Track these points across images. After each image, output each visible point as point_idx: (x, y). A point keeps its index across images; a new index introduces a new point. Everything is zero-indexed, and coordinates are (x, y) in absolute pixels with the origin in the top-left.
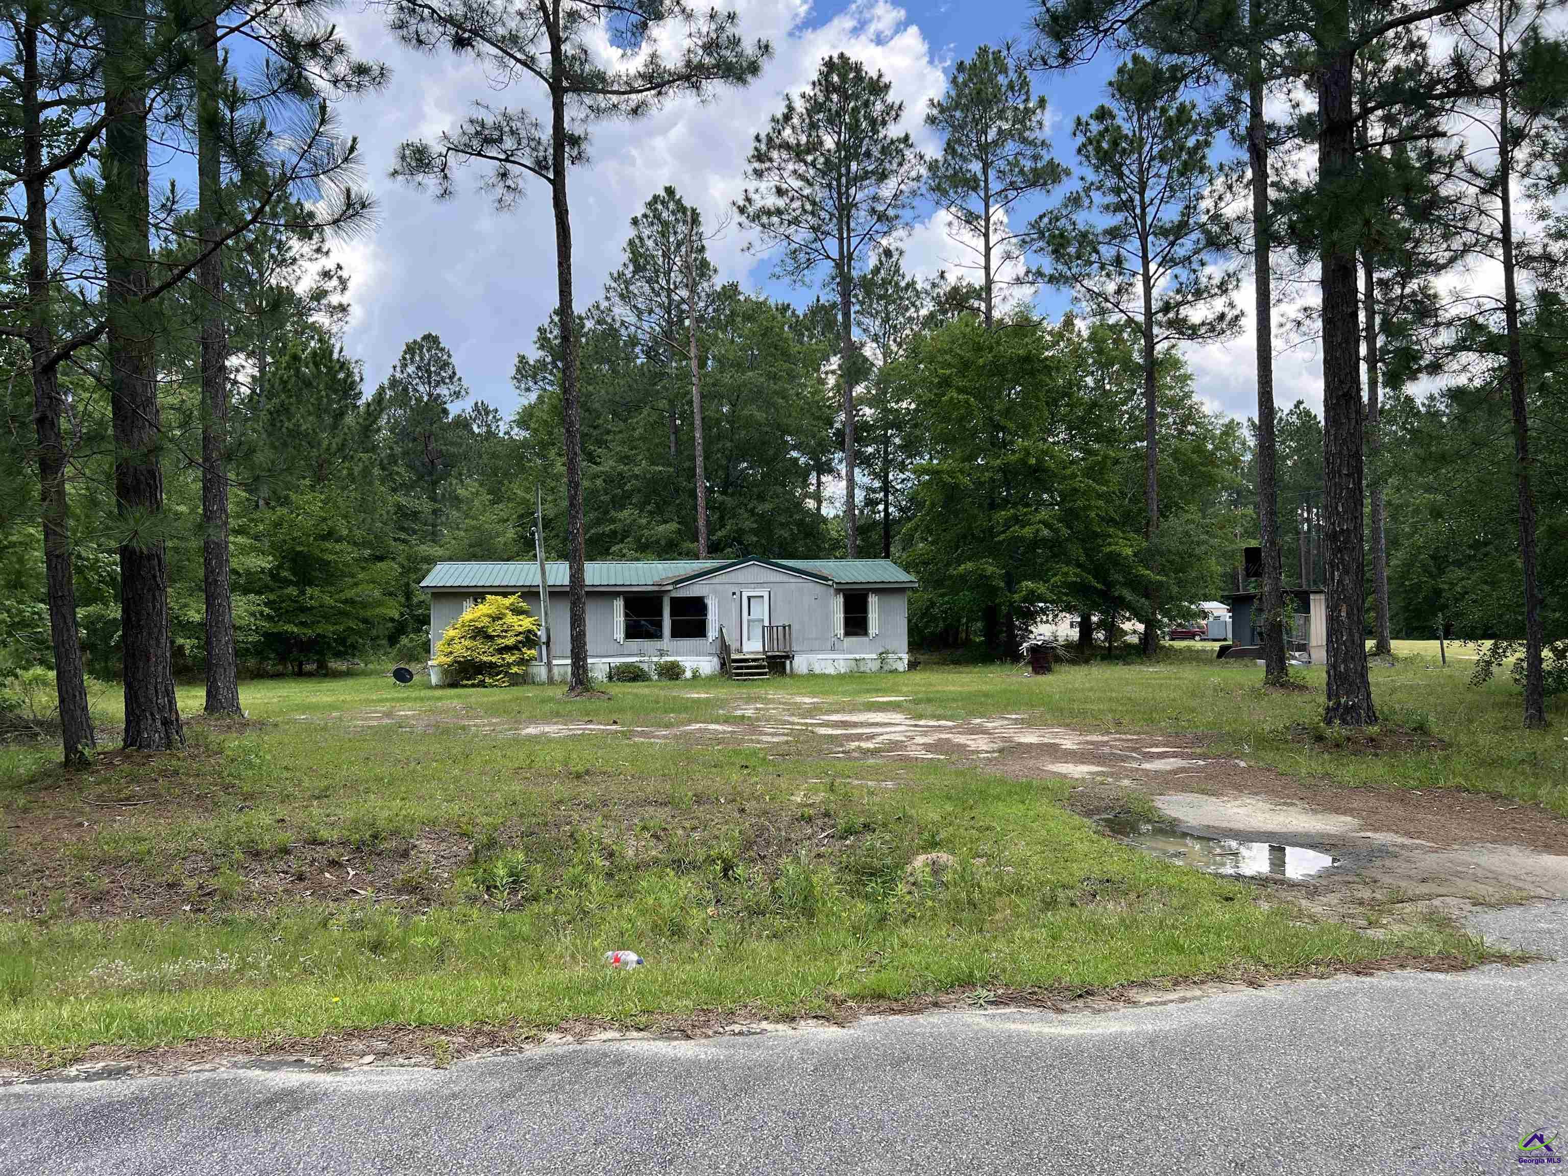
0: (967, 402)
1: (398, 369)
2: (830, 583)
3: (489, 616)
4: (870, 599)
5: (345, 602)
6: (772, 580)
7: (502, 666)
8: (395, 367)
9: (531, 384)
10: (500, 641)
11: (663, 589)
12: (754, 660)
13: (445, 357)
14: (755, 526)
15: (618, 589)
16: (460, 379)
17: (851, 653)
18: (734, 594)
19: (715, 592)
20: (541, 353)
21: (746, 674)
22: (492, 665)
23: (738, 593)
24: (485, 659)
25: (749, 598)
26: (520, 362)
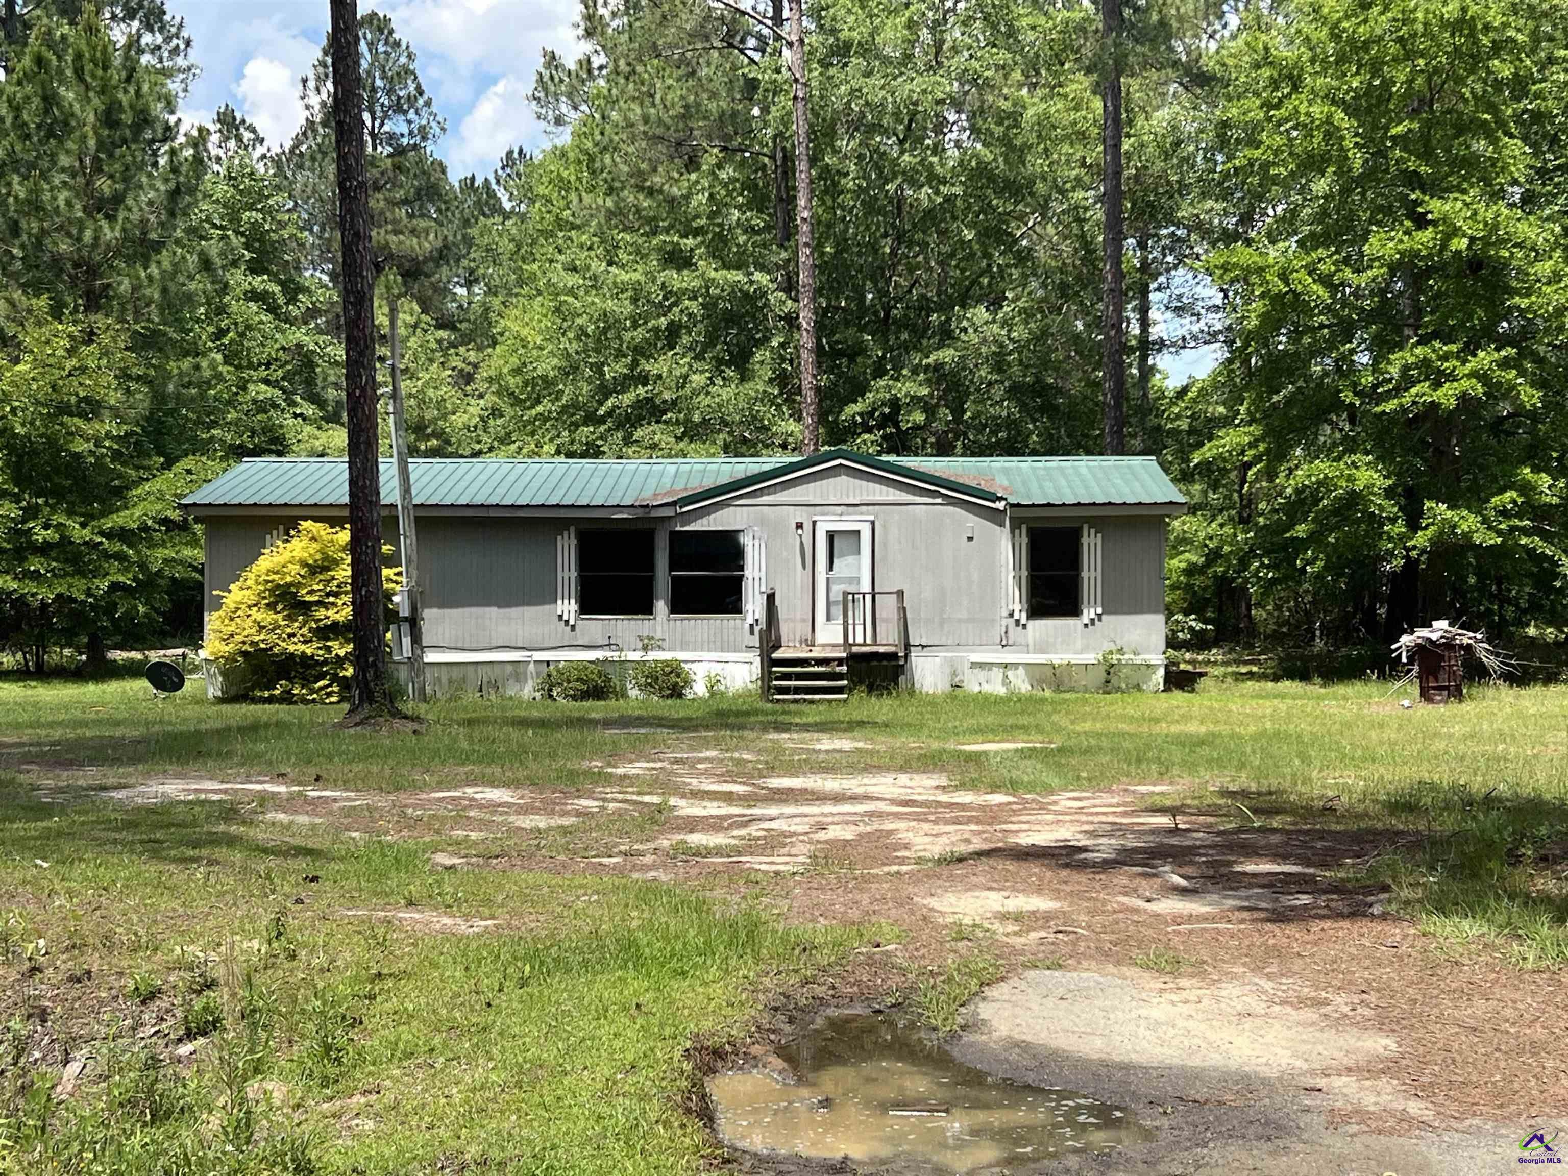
0: (1328, 120)
1: (311, 84)
2: (1001, 505)
3: (304, 564)
4: (1085, 540)
5: (109, 535)
6: (878, 498)
7: (325, 662)
8: (305, 81)
9: (564, 108)
10: (321, 613)
11: (655, 514)
12: (820, 662)
13: (403, 60)
14: (925, 391)
15: (563, 514)
16: (428, 103)
17: (1042, 651)
18: (800, 526)
19: (763, 522)
20: (587, 47)
21: (797, 690)
22: (307, 661)
23: (808, 526)
24: (291, 648)
25: (831, 536)
26: (548, 65)
